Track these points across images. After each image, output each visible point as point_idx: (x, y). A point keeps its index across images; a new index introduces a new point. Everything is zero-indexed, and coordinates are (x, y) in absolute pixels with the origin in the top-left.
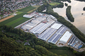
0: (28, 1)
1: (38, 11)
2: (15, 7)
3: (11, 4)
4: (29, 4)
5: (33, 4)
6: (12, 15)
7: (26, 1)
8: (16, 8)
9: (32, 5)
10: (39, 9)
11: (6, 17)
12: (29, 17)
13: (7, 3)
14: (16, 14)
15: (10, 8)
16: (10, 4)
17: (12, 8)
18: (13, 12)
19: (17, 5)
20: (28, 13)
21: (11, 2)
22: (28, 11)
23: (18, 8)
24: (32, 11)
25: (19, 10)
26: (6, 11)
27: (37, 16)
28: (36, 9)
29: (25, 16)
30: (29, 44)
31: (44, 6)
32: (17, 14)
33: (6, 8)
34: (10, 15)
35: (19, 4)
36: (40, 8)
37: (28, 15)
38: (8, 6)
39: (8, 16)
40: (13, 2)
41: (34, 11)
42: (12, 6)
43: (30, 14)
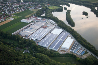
0: (25, 4)
1: (37, 15)
2: (11, 11)
3: (7, 8)
4: (27, 7)
5: (31, 8)
6: (8, 19)
7: (23, 5)
8: (13, 12)
10: (37, 13)
11: (2, 22)
12: (27, 22)
13: (3, 7)
14: (12, 19)
15: (6, 12)
16: (5, 8)
17: (8, 12)
18: (9, 16)
19: (14, 8)
20: (26, 17)
21: (7, 6)
23: (14, 12)
24: (30, 15)
25: (16, 15)
26: (2, 15)
27: (36, 21)
28: (35, 13)
29: (23, 21)
30: (29, 52)
31: (42, 10)
32: (14, 19)
33: (1, 12)
34: (6, 19)
35: (16, 7)
36: (39, 13)
37: (26, 20)
38: (3, 9)
39: (4, 21)
40: (9, 6)
41: (33, 15)
42: (8, 10)
43: (28, 18)
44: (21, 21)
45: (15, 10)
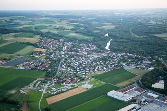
0: (114, 56)
1: (144, 85)
2: (86, 67)
3: (79, 60)
4: (119, 63)
5: (128, 64)
6: (80, 85)
7: (110, 57)
8: (90, 70)
9: (126, 68)
10: (145, 80)
11: (68, 90)
12: (122, 99)
15: (75, 69)
16: (75, 59)
17: (80, 69)
18: (82, 79)
19: (92, 62)
20: (119, 85)
21: (78, 56)
22: (118, 82)
23: (93, 70)
24: (127, 82)
25: (97, 77)
26: (67, 75)
27: (143, 100)
29: (112, 94)
31: (156, 73)
32: (92, 86)
33: (67, 68)
34: (76, 85)
35: (95, 61)
37: (120, 94)
39: (72, 89)
40: (82, 56)
41: (134, 83)
42: (80, 64)
43: (123, 90)
44: (109, 94)
45: (94, 67)
